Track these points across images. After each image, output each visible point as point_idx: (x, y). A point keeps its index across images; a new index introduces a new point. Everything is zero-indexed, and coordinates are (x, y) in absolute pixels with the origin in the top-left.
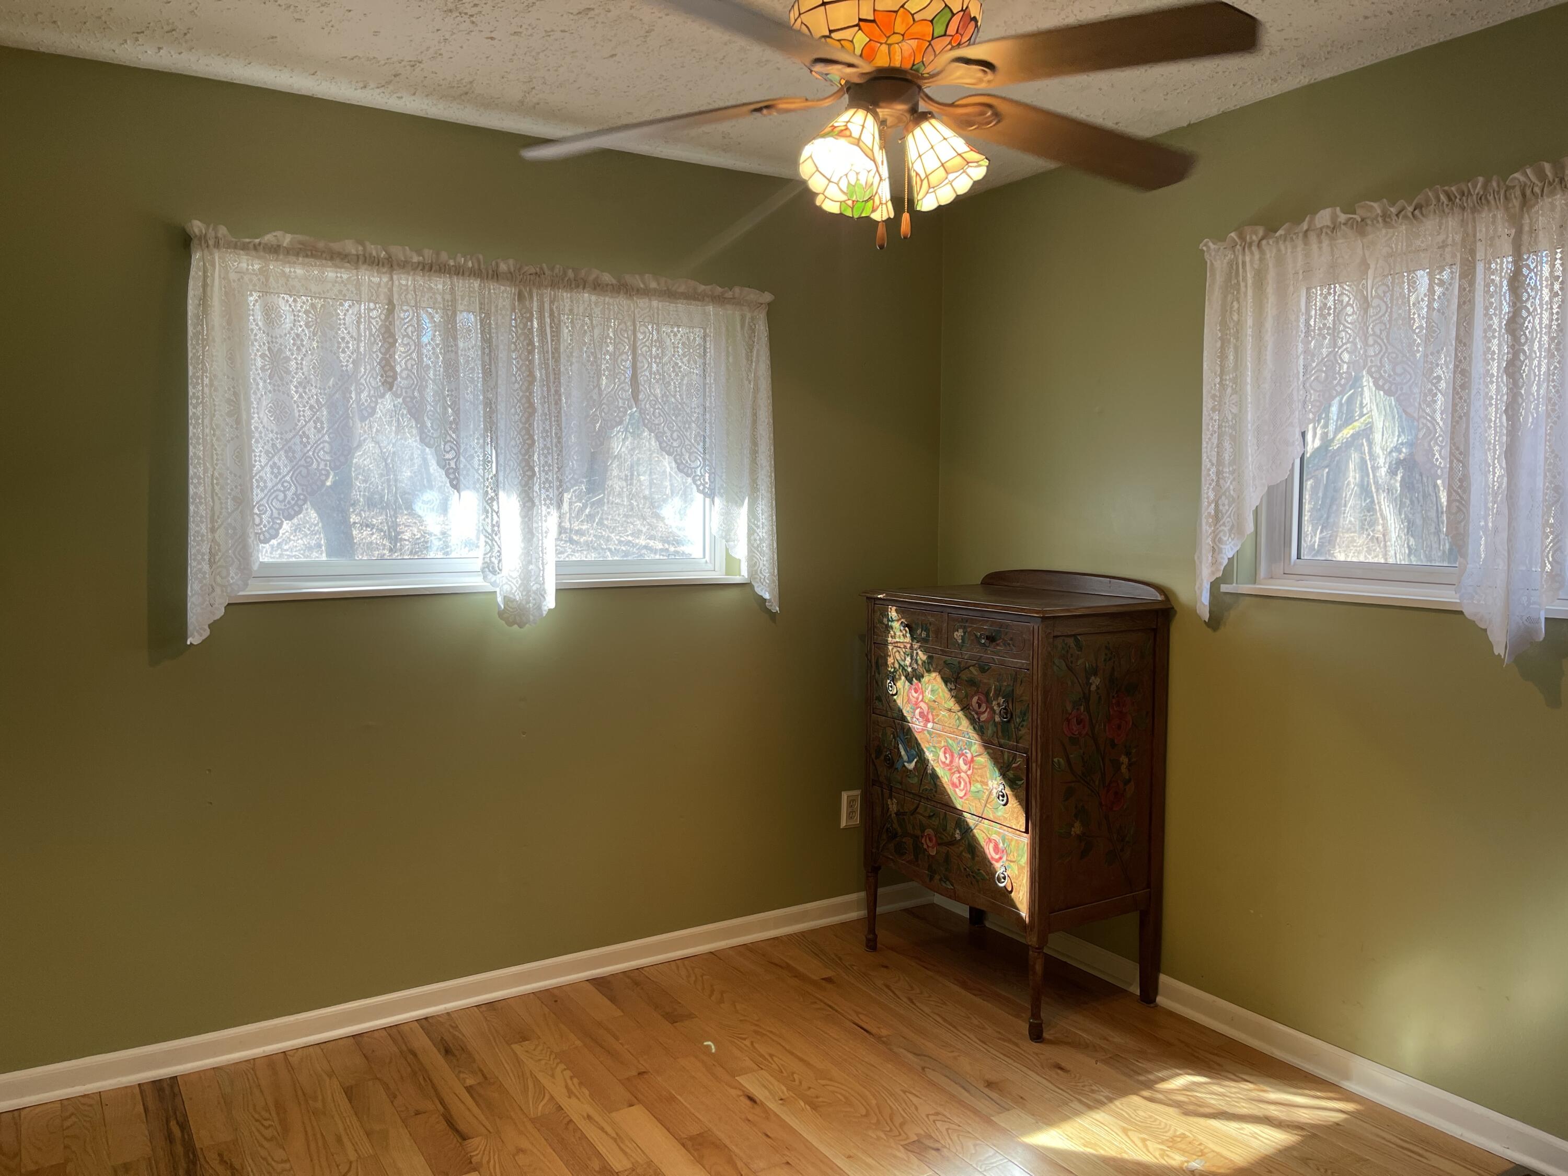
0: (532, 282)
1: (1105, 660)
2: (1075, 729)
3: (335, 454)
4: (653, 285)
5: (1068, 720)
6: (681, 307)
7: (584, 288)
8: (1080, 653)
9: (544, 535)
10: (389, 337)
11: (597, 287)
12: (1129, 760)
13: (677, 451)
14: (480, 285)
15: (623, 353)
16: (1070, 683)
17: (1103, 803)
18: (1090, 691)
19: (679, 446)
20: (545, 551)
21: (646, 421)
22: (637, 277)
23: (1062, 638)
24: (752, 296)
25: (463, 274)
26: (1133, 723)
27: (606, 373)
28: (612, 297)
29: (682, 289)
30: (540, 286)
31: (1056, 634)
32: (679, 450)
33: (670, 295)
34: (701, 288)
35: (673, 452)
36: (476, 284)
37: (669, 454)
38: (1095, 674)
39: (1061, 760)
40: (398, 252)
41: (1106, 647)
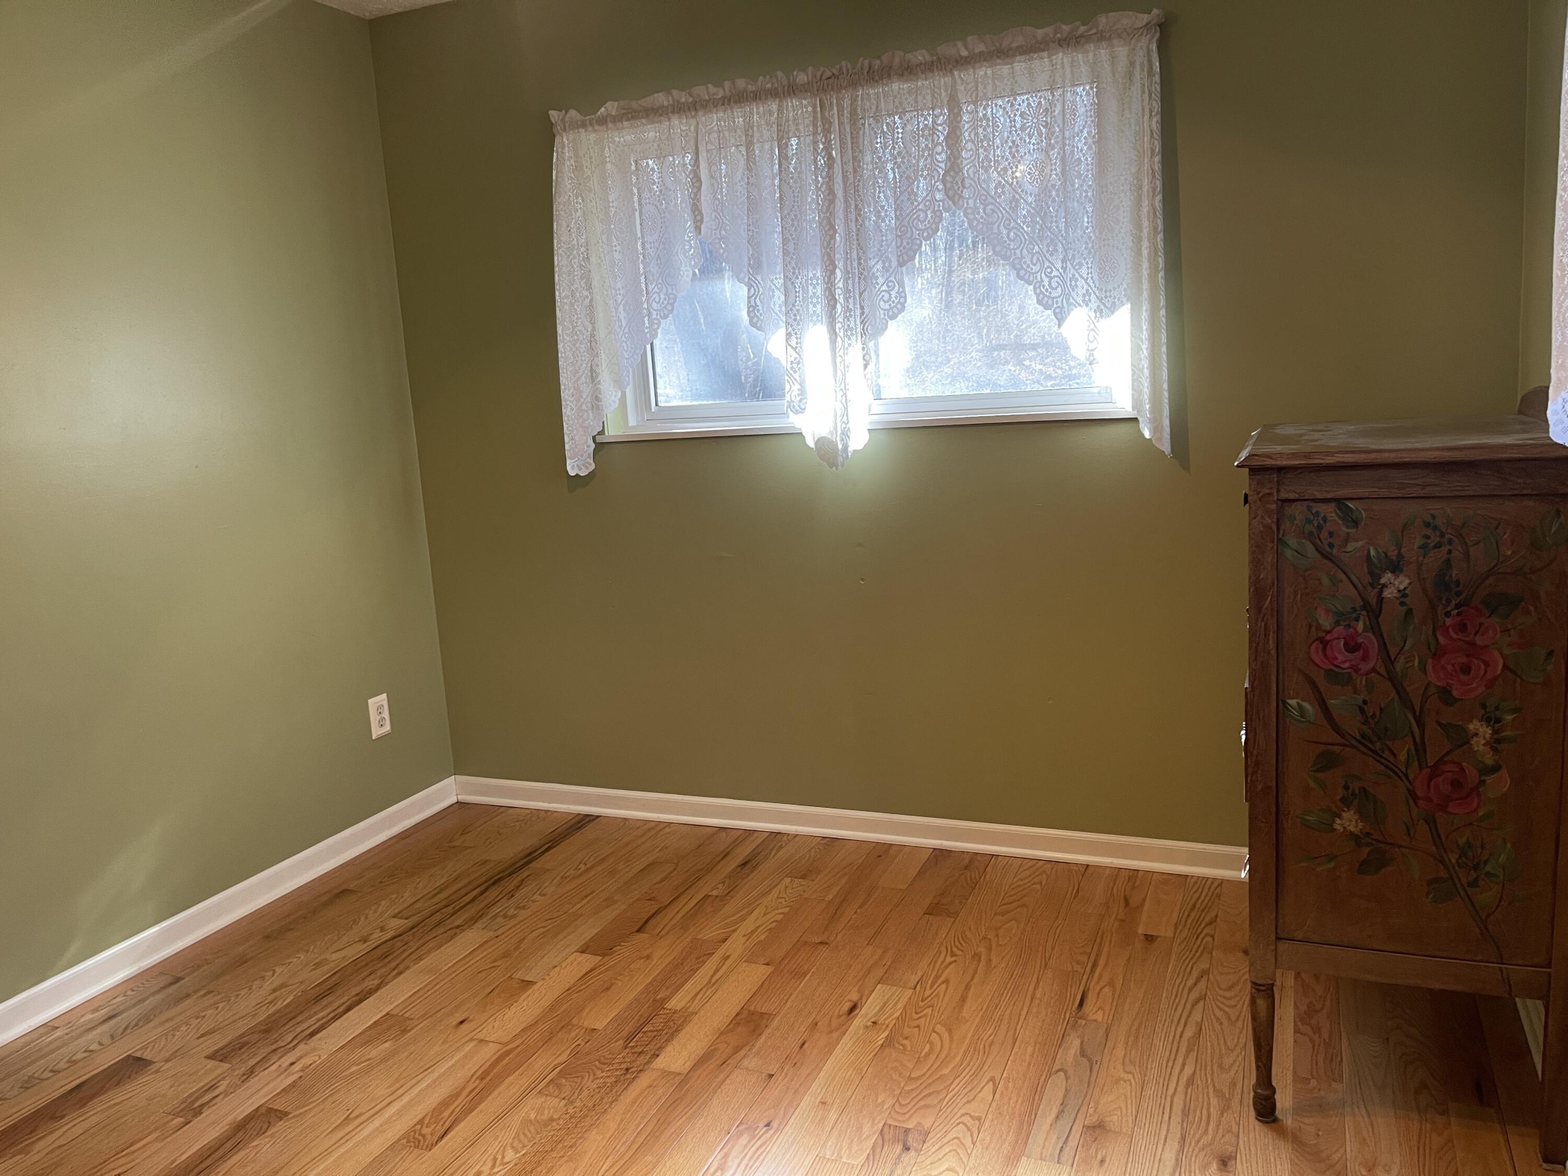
0: (830, 87)
1: (1424, 547)
2: (1340, 658)
3: (663, 303)
4: (981, 48)
5: (1324, 643)
6: (1020, 65)
7: (889, 76)
8: (1352, 531)
9: (846, 369)
10: (697, 181)
11: (908, 71)
12: (1495, 732)
13: (1015, 254)
14: (779, 106)
15: (938, 144)
16: (1326, 581)
17: (1420, 793)
18: (1381, 600)
19: (1018, 248)
20: (847, 387)
21: (975, 223)
22: (959, 44)
23: (1305, 503)
24: (1125, 21)
25: (760, 99)
26: (1504, 666)
27: (925, 173)
28: (926, 79)
29: (1019, 41)
30: (840, 88)
31: (1284, 495)
32: (1018, 252)
33: (1003, 54)
34: (1040, 33)
35: (1011, 256)
36: (774, 106)
37: (1005, 258)
38: (1396, 569)
39: (1306, 705)
40: (701, 92)
41: (1427, 525)
